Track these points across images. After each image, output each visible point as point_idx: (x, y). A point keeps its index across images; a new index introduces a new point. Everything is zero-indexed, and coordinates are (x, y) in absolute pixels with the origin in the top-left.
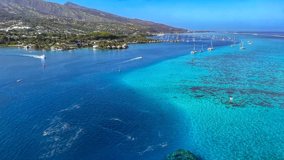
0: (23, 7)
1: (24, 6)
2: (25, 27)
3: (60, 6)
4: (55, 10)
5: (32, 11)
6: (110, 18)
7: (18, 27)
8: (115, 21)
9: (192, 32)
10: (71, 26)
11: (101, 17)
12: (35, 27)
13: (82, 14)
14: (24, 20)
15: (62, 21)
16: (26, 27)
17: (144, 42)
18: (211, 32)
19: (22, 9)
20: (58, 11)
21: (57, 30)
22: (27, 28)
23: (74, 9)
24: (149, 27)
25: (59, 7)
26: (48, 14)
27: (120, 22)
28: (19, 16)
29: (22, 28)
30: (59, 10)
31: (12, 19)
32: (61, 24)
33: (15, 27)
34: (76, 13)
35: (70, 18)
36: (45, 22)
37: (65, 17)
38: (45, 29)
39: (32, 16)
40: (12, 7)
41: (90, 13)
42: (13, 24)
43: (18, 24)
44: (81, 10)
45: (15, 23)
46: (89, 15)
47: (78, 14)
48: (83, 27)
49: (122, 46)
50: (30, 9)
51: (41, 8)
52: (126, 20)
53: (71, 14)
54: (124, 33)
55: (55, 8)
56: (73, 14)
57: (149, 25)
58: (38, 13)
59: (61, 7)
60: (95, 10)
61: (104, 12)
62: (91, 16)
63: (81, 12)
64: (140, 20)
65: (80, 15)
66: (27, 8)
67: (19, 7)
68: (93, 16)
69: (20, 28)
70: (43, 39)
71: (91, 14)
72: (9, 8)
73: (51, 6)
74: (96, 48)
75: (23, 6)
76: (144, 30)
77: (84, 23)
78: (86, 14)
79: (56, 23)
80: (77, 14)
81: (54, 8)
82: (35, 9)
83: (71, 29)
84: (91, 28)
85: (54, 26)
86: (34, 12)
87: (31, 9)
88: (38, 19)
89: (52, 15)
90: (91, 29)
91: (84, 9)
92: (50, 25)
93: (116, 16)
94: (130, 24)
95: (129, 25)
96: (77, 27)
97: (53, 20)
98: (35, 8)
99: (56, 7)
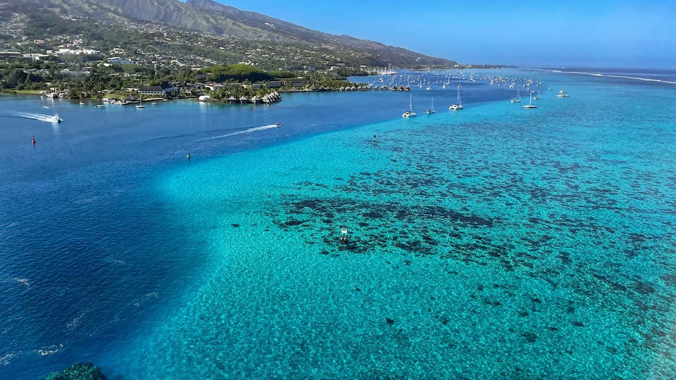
0: (94, 7)
1: (97, 5)
2: (85, 51)
3: (176, 4)
4: (166, 13)
5: (113, 15)
6: (284, 34)
7: (68, 50)
8: (296, 40)
9: (463, 68)
10: (190, 49)
11: (266, 31)
12: (108, 50)
13: (224, 23)
14: (89, 34)
15: (173, 39)
16: (87, 51)
17: (328, 88)
18: (509, 67)
19: (91, 11)
20: (171, 17)
21: (155, 59)
22: (89, 52)
23: (208, 11)
24: (369, 55)
25: (176, 6)
26: (147, 22)
27: (306, 43)
28: (79, 25)
29: (78, 53)
30: (175, 14)
31: (62, 32)
32: (169, 46)
33: (62, 51)
34: (211, 20)
35: (196, 31)
36: (135, 39)
37: (185, 29)
38: (128, 56)
39: (110, 27)
40: (70, 5)
41: (242, 21)
42: (62, 44)
43: (72, 43)
44: (223, 14)
45: (66, 42)
46: (240, 26)
47: (214, 22)
48: (216, 53)
49: (263, 98)
50: (110, 11)
51: (136, 10)
52: (321, 38)
53: (201, 23)
54: (305, 67)
55: (165, 10)
56: (204, 22)
57: (369, 51)
58: (126, 20)
59: (178, 7)
60: (254, 14)
61: (274, 19)
62: (245, 29)
63: (223, 18)
64: (352, 38)
65: (219, 26)
66: (103, 8)
67: (86, 7)
68: (248, 27)
69: (72, 52)
70: (102, 79)
71: (245, 23)
72: (62, 8)
73: (156, 4)
74: (205, 101)
75: (95, 4)
76: (357, 61)
77: (222, 44)
78: (233, 24)
79: (158, 43)
80: (212, 23)
81: (162, 8)
82: (120, 11)
83: (188, 57)
84: (234, 54)
85: (150, 49)
86: (117, 17)
87: (112, 9)
88: (121, 34)
89: (155, 24)
90: (234, 58)
91: (231, 12)
92: (143, 47)
93: (301, 29)
94: (327, 46)
95: (325, 49)
96: (204, 51)
97: (153, 35)
98: (122, 9)
99: (168, 7)
